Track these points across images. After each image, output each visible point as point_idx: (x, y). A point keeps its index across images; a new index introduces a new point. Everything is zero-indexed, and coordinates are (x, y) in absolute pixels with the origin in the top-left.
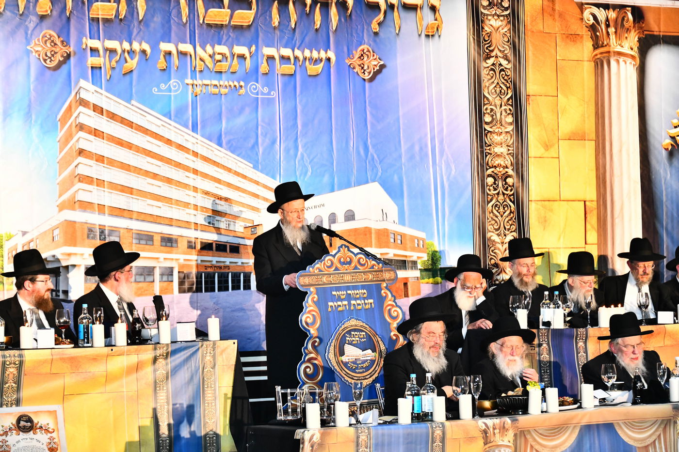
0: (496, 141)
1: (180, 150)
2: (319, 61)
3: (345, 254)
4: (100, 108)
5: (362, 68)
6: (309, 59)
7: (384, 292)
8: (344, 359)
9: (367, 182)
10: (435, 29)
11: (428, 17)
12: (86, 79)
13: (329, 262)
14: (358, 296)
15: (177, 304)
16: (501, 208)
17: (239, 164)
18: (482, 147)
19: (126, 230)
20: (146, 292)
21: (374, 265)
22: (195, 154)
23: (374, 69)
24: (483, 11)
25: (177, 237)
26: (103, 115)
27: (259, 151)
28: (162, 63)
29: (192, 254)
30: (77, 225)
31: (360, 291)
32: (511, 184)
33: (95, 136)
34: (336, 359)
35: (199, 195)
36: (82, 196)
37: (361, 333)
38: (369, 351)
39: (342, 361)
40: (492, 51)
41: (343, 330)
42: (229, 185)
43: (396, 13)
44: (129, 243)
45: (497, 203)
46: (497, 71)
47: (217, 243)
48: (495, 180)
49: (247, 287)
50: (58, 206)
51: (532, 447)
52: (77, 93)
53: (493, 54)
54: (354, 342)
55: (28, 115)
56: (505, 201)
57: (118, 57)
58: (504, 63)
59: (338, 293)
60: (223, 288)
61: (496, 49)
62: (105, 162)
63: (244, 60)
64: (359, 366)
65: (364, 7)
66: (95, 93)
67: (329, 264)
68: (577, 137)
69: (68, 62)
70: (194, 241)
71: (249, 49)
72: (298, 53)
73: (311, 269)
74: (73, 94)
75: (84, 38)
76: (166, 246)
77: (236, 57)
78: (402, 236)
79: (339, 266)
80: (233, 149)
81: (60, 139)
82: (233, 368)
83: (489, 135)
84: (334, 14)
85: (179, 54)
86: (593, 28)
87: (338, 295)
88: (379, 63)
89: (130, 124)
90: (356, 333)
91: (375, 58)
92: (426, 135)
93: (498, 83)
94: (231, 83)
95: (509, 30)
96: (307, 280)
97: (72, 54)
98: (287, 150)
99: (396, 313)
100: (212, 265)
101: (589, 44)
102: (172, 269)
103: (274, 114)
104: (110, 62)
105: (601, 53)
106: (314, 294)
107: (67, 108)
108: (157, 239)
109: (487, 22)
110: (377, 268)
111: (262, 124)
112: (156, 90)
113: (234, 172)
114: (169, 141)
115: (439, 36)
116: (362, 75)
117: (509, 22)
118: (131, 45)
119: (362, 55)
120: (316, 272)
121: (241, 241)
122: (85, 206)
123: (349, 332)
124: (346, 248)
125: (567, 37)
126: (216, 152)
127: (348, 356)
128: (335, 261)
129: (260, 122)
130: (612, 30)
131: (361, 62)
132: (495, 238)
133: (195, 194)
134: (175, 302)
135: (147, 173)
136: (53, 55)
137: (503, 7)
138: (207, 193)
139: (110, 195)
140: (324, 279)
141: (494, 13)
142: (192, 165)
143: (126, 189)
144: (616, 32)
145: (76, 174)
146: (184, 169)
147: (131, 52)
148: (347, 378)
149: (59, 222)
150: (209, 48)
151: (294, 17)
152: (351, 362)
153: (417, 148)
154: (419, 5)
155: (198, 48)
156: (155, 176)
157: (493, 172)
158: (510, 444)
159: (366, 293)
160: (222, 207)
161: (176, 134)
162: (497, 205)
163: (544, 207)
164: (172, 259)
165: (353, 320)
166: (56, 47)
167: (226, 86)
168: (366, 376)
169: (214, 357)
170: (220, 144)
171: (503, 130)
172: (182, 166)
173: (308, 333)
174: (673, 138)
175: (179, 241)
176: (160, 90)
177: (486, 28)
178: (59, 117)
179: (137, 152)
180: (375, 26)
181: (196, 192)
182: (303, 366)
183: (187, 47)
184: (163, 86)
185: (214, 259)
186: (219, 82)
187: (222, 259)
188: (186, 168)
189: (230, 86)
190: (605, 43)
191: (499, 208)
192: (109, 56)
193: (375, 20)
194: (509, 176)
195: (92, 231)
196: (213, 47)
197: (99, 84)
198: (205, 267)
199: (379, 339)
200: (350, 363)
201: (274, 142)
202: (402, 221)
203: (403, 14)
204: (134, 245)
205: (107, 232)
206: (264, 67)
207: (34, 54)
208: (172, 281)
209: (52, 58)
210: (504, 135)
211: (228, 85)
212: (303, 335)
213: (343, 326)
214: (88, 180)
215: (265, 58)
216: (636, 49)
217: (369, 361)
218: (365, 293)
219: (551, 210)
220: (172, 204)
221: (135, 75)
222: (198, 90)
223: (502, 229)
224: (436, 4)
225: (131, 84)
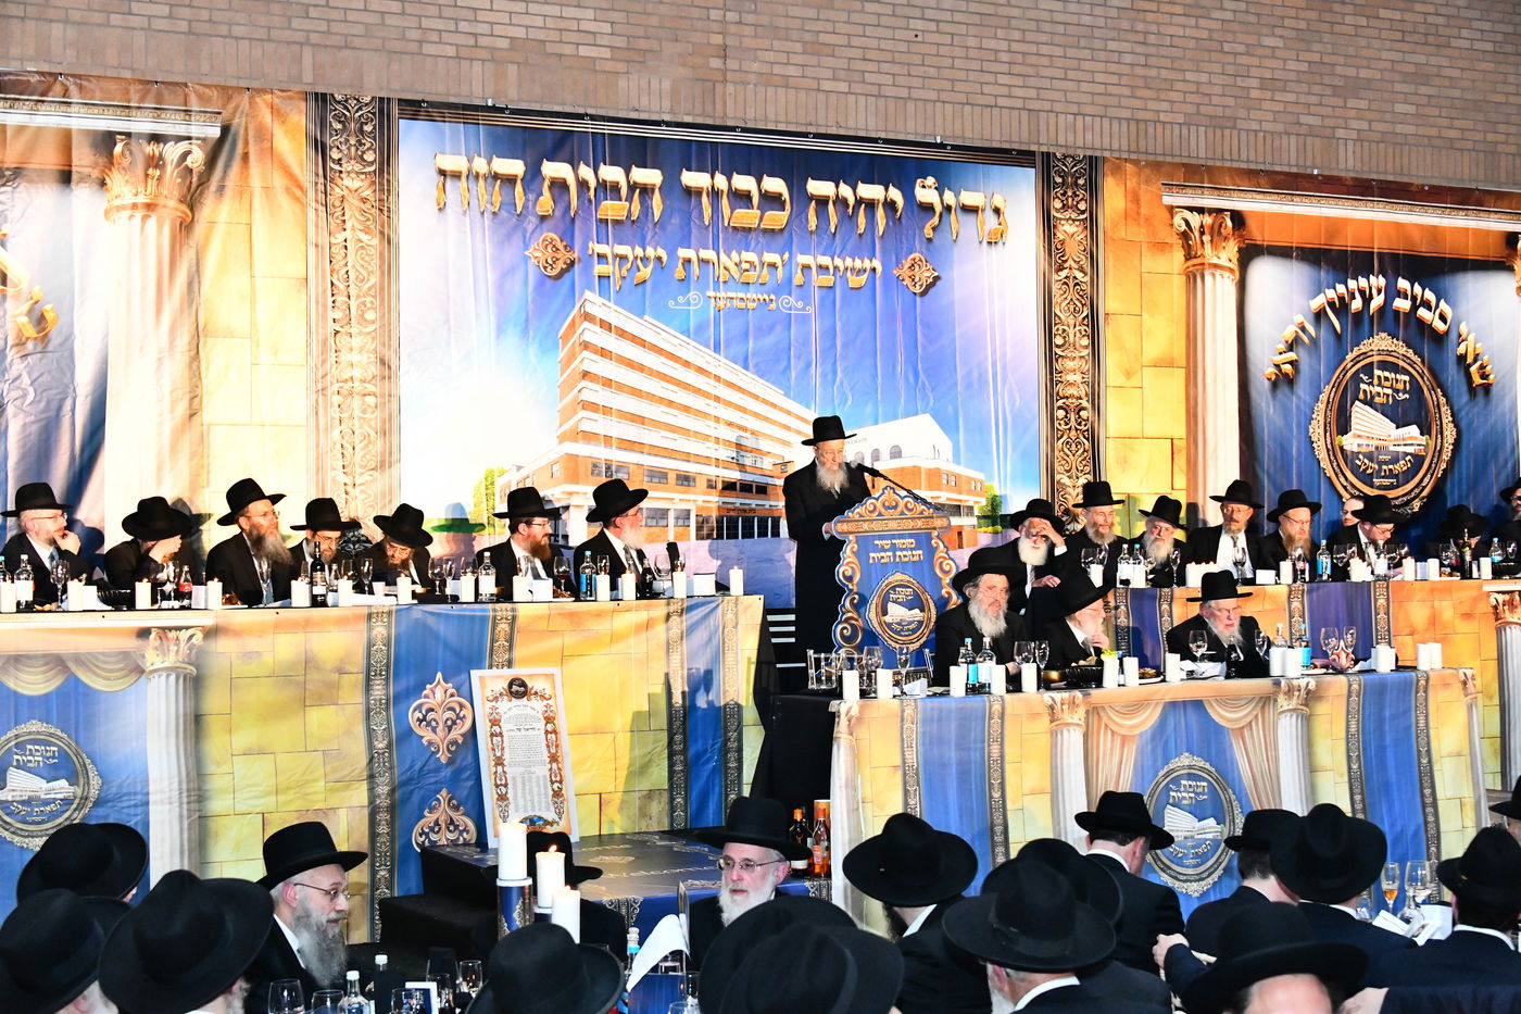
0: (1068, 367)
1: (700, 373)
2: (862, 272)
3: (890, 497)
4: (608, 324)
5: (913, 280)
6: (851, 269)
7: (935, 542)
8: (888, 619)
9: (917, 414)
10: (999, 235)
11: (991, 220)
12: (592, 289)
14: (904, 546)
15: (694, 552)
16: (1074, 445)
17: (768, 390)
18: (1051, 374)
19: (632, 466)
20: (658, 538)
21: (923, 510)
22: (717, 378)
23: (926, 281)
24: (1055, 214)
25: (695, 475)
26: (611, 332)
27: (791, 376)
28: (680, 272)
29: (712, 495)
30: (580, 460)
31: (907, 540)
32: (1085, 418)
33: (602, 356)
34: (878, 619)
35: (722, 426)
36: (586, 426)
37: (907, 589)
38: (917, 611)
39: (885, 622)
40: (1066, 261)
41: (887, 585)
42: (756, 415)
43: (953, 216)
45: (1069, 440)
46: (1071, 285)
47: (742, 482)
48: (1067, 413)
49: (776, 534)
50: (558, 437)
51: (1106, 726)
52: (581, 306)
53: (1067, 265)
54: (899, 600)
55: (525, 331)
56: (1077, 438)
57: (629, 265)
58: (1079, 275)
59: (881, 542)
60: (748, 534)
61: (1071, 259)
62: (614, 386)
63: (775, 270)
64: (905, 627)
65: (915, 207)
66: (603, 306)
67: (871, 508)
68: (1165, 363)
69: (571, 269)
70: (714, 480)
71: (782, 257)
72: (838, 262)
74: (577, 306)
75: (591, 242)
76: (682, 485)
77: (766, 265)
78: (957, 477)
79: (883, 510)
80: (761, 373)
81: (562, 359)
82: (758, 628)
83: (1060, 360)
84: (881, 217)
85: (700, 262)
86: (1185, 236)
87: (881, 544)
88: (933, 274)
89: (642, 343)
90: (902, 589)
91: (928, 268)
92: (986, 359)
93: (1072, 299)
94: (760, 296)
95: (1086, 236)
96: (845, 527)
97: (576, 261)
98: (824, 375)
99: (948, 566)
100: (735, 507)
101: (1179, 255)
102: (688, 511)
103: (809, 333)
104: (620, 270)
105: (1194, 265)
107: (570, 323)
108: (672, 477)
109: (1060, 228)
110: (927, 513)
111: (795, 344)
112: (673, 303)
113: (762, 399)
114: (687, 364)
115: (1004, 243)
116: (912, 288)
117: (1086, 228)
118: (644, 250)
119: (913, 265)
120: (857, 517)
121: (770, 481)
122: (590, 437)
123: (893, 588)
124: (892, 490)
125: (1154, 246)
126: (742, 376)
127: (892, 616)
128: (879, 504)
129: (792, 342)
130: (1207, 238)
131: (912, 273)
132: (1065, 480)
133: (716, 425)
134: (692, 550)
135: (661, 400)
136: (554, 262)
137: (1079, 210)
138: (730, 424)
139: (618, 424)
140: (866, 526)
141: (1068, 216)
142: (714, 392)
143: (637, 418)
144: (1211, 241)
145: (580, 400)
146: (704, 396)
147: (645, 260)
148: (890, 642)
149: (559, 456)
150: (734, 255)
151: (834, 220)
152: (895, 623)
153: (975, 374)
154: (980, 207)
155: (722, 255)
156: (670, 403)
157: (1064, 403)
158: (1081, 723)
159: (914, 542)
160: (749, 442)
161: (696, 356)
162: (1068, 442)
163: (1124, 445)
164: (689, 500)
165: (898, 573)
166: (558, 253)
167: (754, 299)
168: (913, 639)
169: (736, 614)
170: (746, 368)
171: (1077, 354)
172: (702, 392)
174: (1277, 366)
175: (697, 479)
176: (677, 304)
177: (1059, 235)
178: (561, 334)
179: (650, 375)
180: (928, 232)
181: (717, 423)
182: (840, 627)
183: (709, 254)
184: (681, 299)
185: (737, 501)
186: (746, 295)
187: (747, 501)
188: (707, 395)
189: (759, 299)
190: (1199, 253)
191: (1071, 445)
192: (619, 264)
193: (929, 224)
194: (1084, 409)
195: (597, 466)
196: (740, 254)
197: (607, 295)
198: (727, 509)
199: (929, 597)
201: (808, 365)
202: (957, 459)
203: (962, 217)
205: (614, 469)
206: (798, 278)
207: (532, 260)
208: (689, 526)
209: (553, 265)
210: (1077, 360)
211: (756, 299)
212: (839, 591)
213: (886, 581)
214: (593, 407)
215: (800, 267)
216: (1235, 260)
217: (916, 622)
218: (912, 543)
219: (1132, 449)
220: (690, 436)
221: (648, 286)
222: (721, 304)
223: (1074, 470)
224: (1000, 205)
225: (644, 296)
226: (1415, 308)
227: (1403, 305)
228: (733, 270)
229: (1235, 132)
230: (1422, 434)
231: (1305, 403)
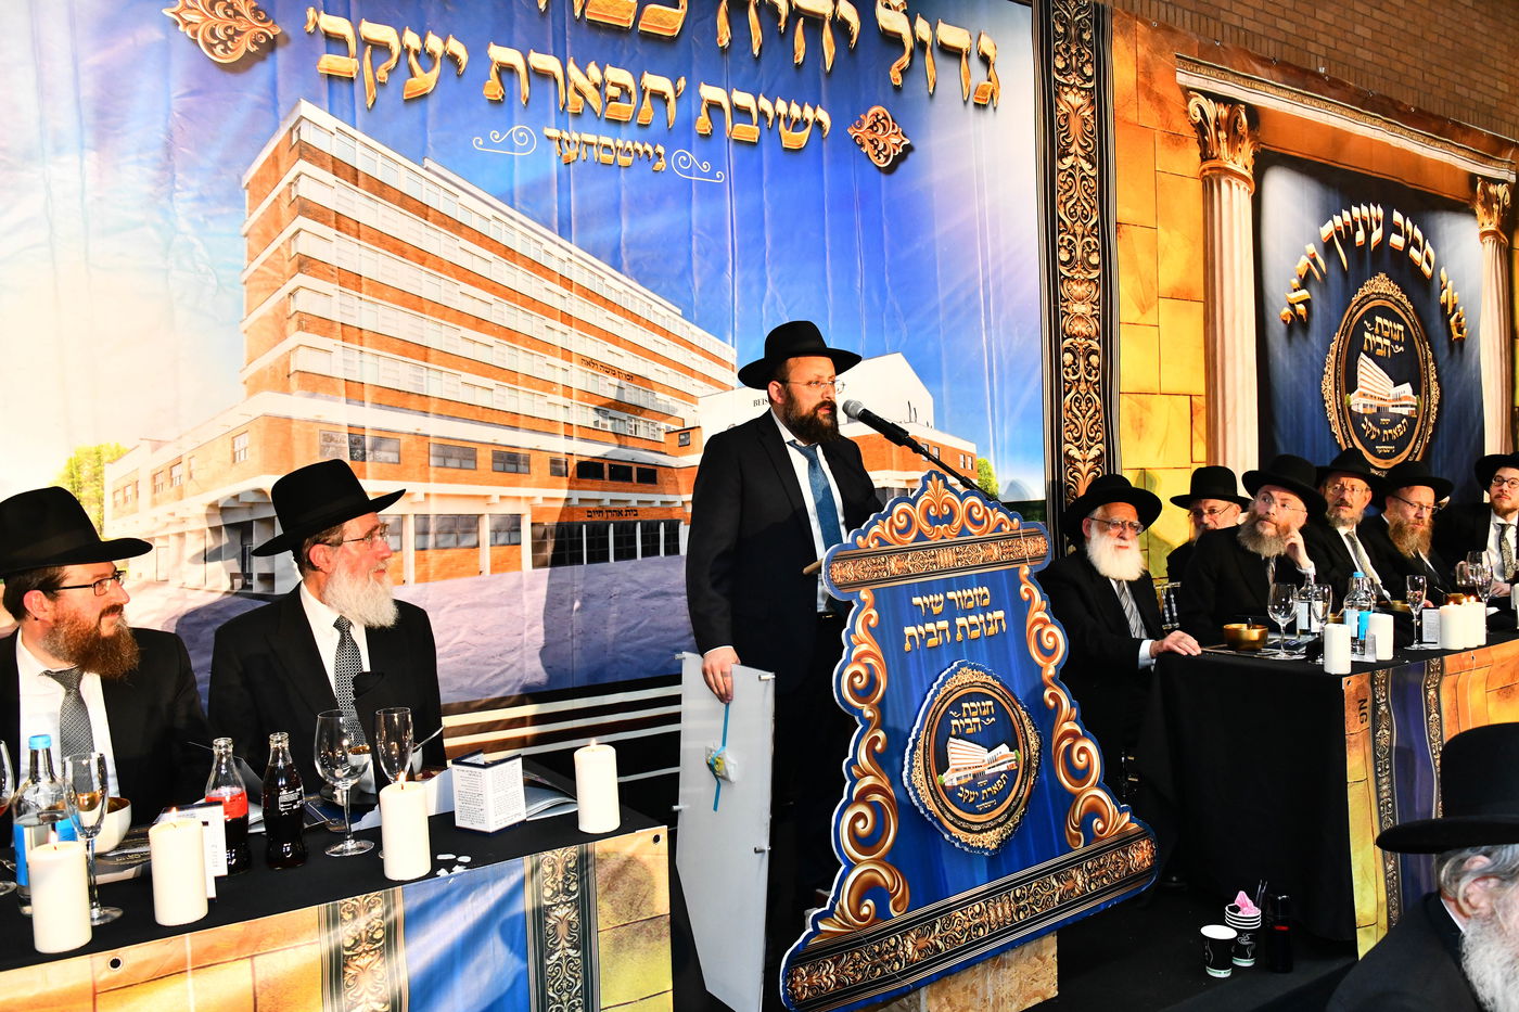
0: (1075, 294)
1: (534, 272)
2: (801, 125)
3: (937, 495)
4: (349, 169)
5: (876, 147)
6: (785, 119)
7: (1026, 590)
8: (949, 779)
9: (884, 353)
10: (989, 96)
11: (978, 74)
12: (313, 100)
13: (902, 517)
14: (971, 604)
15: (529, 589)
16: (1083, 403)
17: (656, 307)
18: (1056, 302)
19: (413, 437)
20: (461, 568)
21: (1002, 522)
22: (567, 283)
23: (894, 151)
24: (1057, 76)
25: (527, 452)
26: (357, 185)
27: (694, 284)
28: (493, 89)
29: (561, 488)
30: (295, 427)
31: (975, 590)
32: (1095, 365)
33: (338, 229)
34: (930, 783)
35: (576, 367)
36: (303, 362)
37: (983, 704)
38: (1003, 749)
39: (943, 787)
40: (1070, 144)
41: (943, 701)
42: (636, 348)
43: (928, 59)
44: (422, 465)
45: (1078, 395)
46: (1078, 178)
47: (613, 463)
48: (1075, 357)
49: (672, 549)
50: (245, 383)
52: (291, 130)
53: (1072, 150)
54: (969, 730)
55: (167, 164)
56: (1088, 393)
57: (393, 62)
58: (1087, 166)
59: (925, 599)
60: (625, 553)
61: (1076, 142)
62: (364, 288)
63: (663, 105)
64: (984, 791)
65: (877, 36)
66: (338, 135)
67: (902, 523)
68: (1179, 295)
69: (270, 57)
70: (564, 460)
71: (675, 85)
72: (765, 104)
73: (860, 539)
74: (283, 130)
75: (311, 9)
76: (504, 471)
77: (647, 94)
78: (940, 447)
79: (926, 527)
80: (644, 275)
81: (250, 229)
83: (1065, 283)
84: (828, 42)
85: (531, 74)
86: (1201, 128)
87: (925, 604)
88: (903, 141)
89: (422, 210)
90: (973, 704)
91: (895, 131)
92: (976, 275)
93: (1078, 198)
94: (638, 146)
95: (1093, 113)
96: (849, 571)
97: (279, 40)
98: (746, 285)
99: (1051, 639)
100: (603, 507)
101: (1196, 152)
102: (517, 518)
103: (721, 216)
104: (374, 70)
105: (1210, 169)
106: (870, 607)
107: (268, 160)
109: (1063, 96)
110: (1008, 529)
111: (699, 232)
112: (481, 143)
113: (645, 322)
114: (509, 253)
115: (995, 109)
116: (874, 160)
117: (1092, 102)
118: (423, 39)
119: (875, 124)
120: (873, 545)
121: (662, 460)
122: (315, 383)
123: (956, 705)
124: (941, 481)
125: (1168, 137)
126: (610, 281)
127: (957, 770)
128: (917, 514)
129: (694, 229)
130: (1223, 135)
131: (874, 136)
132: (1074, 453)
133: (566, 365)
134: (525, 586)
135: (460, 317)
136: (231, 38)
137: (1085, 75)
138: (591, 363)
139: (374, 359)
140: (893, 565)
141: (1072, 82)
142: (558, 304)
143: (414, 348)
144: (1227, 139)
145: (292, 311)
146: (542, 312)
147: (426, 57)
148: (956, 832)
149: (248, 419)
150: (593, 70)
151: (757, 35)
152: (965, 786)
153: (962, 296)
154: (964, 51)
155: (571, 67)
156: (479, 323)
157: (1071, 344)
159: (988, 594)
161: (527, 240)
162: (1077, 398)
163: (1140, 403)
164: (519, 498)
165: (964, 669)
166: (238, 21)
167: (628, 149)
168: (999, 816)
170: (617, 266)
171: (1085, 276)
172: (537, 305)
173: (857, 718)
174: (1292, 306)
175: (532, 459)
176: (488, 144)
177: (1062, 107)
178: (247, 179)
179: (439, 270)
180: (895, 75)
181: (567, 360)
182: (849, 815)
183: (546, 62)
184: (497, 137)
185: (605, 495)
186: (615, 142)
187: (623, 496)
188: (547, 311)
189: (637, 151)
190: (1215, 154)
191: (1080, 403)
192: (371, 58)
193: (896, 65)
194: (1095, 352)
195: (332, 439)
196: (602, 72)
197: (347, 114)
198: (589, 512)
199: (1024, 714)
200: (962, 789)
201: (721, 269)
202: (940, 423)
203: (941, 61)
204: (432, 469)
205: (368, 443)
206: (703, 124)
207: (181, 28)
208: (520, 544)
209: (229, 43)
210: (1086, 284)
211: (632, 149)
212: (845, 726)
213: (942, 689)
214: (324, 326)
215: (705, 105)
216: (1250, 168)
217: (1004, 775)
218: (985, 596)
219: (1148, 409)
220: (516, 384)
221: (432, 105)
222: (571, 152)
223: (1084, 438)
224: (990, 52)
225: (424, 122)
226: (1407, 246)
227: (1397, 241)
228: (593, 97)
229: (1219, 26)
230: (1414, 394)
231: (1317, 351)
